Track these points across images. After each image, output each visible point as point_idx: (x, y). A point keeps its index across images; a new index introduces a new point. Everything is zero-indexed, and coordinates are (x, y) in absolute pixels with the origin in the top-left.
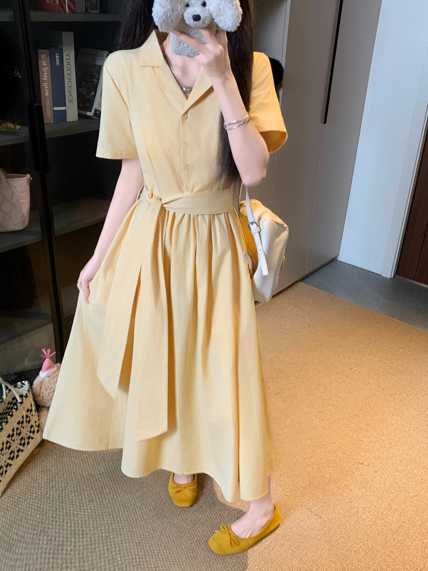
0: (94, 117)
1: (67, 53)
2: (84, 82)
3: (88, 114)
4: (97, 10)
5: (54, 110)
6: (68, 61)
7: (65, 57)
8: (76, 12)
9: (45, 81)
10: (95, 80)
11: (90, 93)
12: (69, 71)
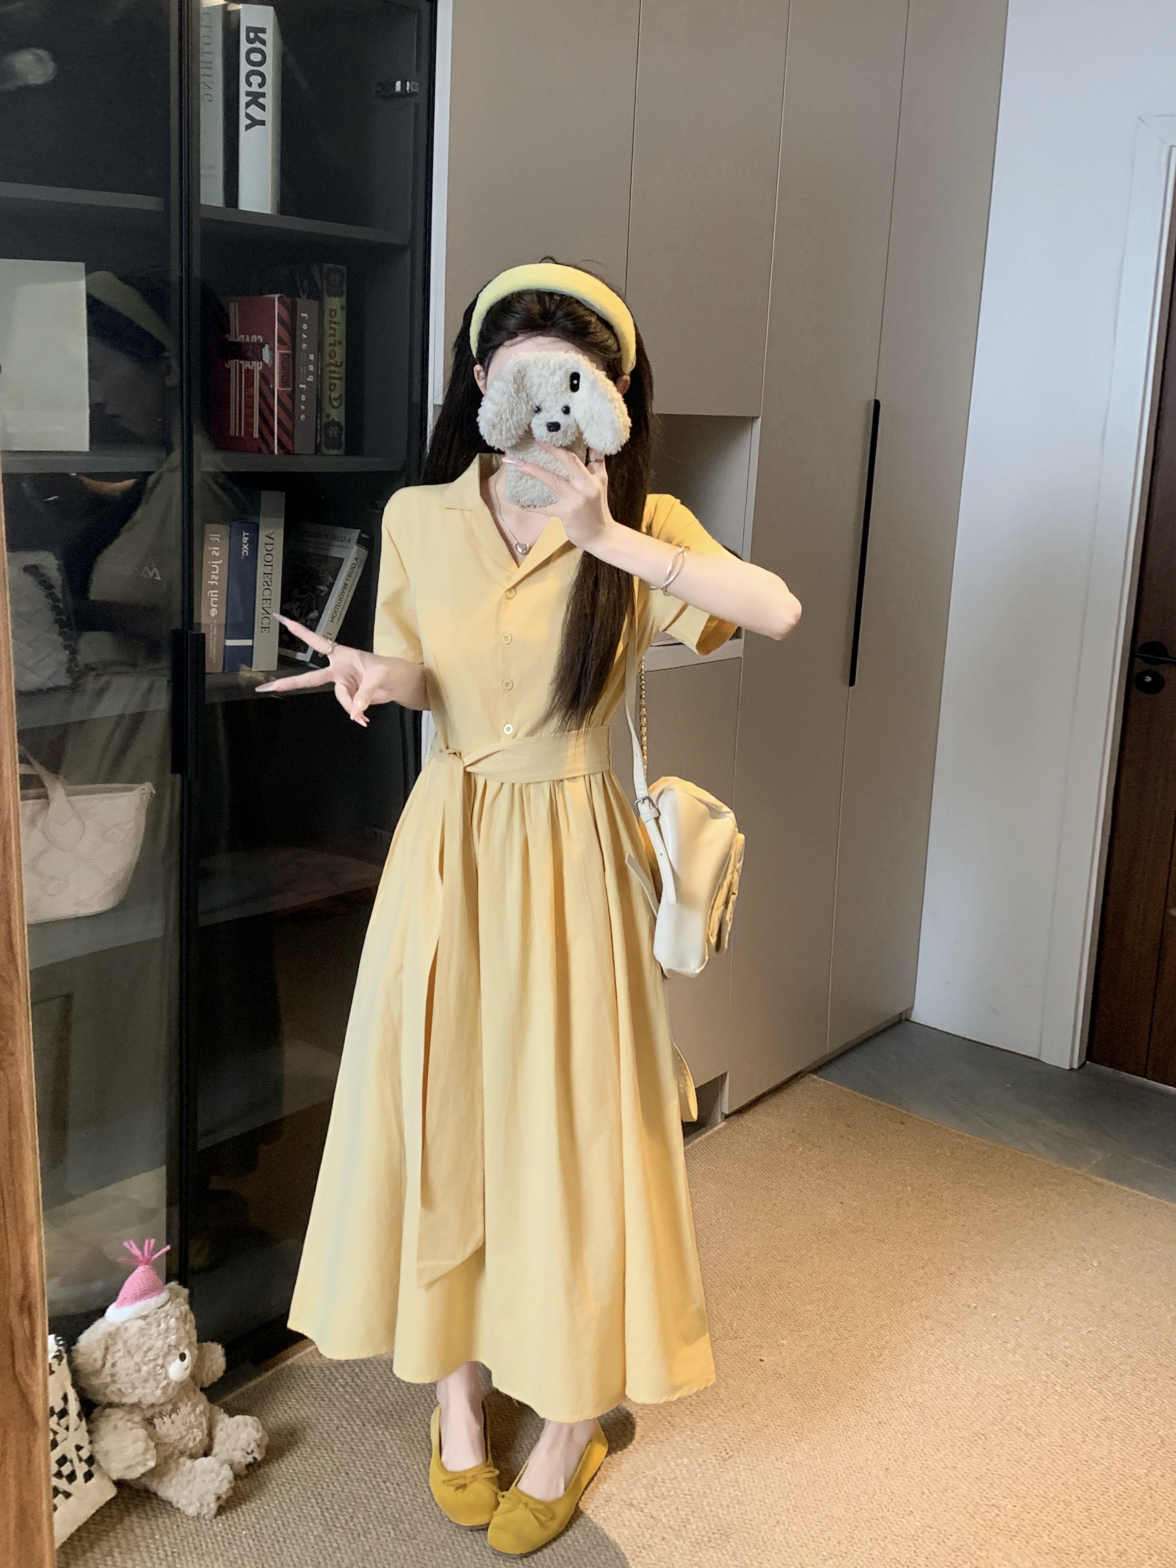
0: (312, 665)
1: (268, 532)
2: (296, 591)
3: (300, 656)
4: (339, 449)
5: (225, 646)
6: (269, 547)
7: (262, 539)
8: (294, 454)
9: (213, 587)
10: (323, 588)
11: (308, 613)
12: (270, 568)
